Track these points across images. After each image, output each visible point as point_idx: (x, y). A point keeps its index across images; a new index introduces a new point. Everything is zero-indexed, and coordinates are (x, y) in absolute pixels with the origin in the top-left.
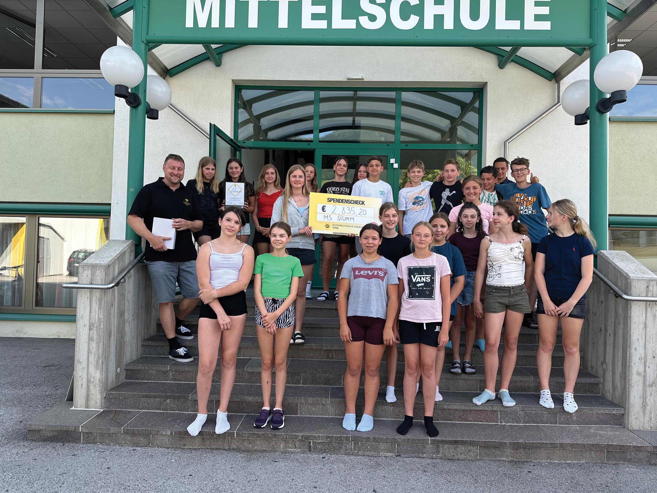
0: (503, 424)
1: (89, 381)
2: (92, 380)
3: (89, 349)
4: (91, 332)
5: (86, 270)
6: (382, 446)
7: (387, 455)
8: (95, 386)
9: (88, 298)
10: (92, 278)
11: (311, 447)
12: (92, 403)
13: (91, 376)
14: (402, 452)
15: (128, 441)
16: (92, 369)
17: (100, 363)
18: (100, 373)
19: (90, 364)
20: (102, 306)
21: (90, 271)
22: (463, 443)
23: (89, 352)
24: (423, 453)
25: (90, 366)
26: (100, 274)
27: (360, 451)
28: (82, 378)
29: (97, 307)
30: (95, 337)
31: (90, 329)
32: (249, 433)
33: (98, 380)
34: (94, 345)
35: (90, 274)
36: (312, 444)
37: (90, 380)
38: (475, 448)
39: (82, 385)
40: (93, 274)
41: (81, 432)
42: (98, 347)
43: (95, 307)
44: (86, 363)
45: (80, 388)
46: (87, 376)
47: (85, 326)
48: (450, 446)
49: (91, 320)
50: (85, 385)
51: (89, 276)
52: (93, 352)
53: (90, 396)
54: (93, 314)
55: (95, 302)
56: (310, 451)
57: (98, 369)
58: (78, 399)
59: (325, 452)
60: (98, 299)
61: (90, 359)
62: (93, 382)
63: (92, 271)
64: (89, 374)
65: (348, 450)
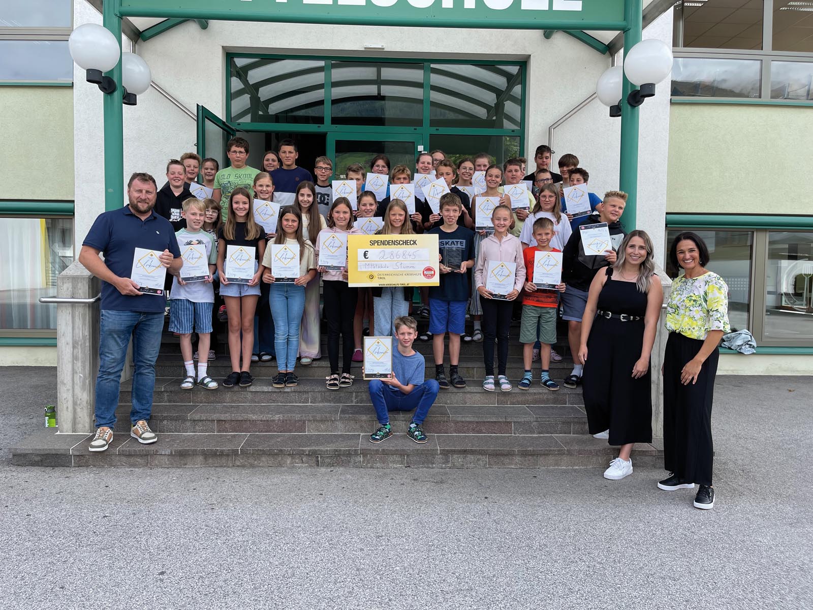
0: (516, 435)
1: (75, 404)
2: (78, 402)
3: (73, 369)
4: (75, 351)
5: (66, 283)
6: (391, 458)
7: (396, 467)
8: (82, 408)
9: (69, 313)
10: (73, 291)
11: (318, 462)
12: (80, 426)
13: (77, 398)
14: (411, 463)
15: (124, 463)
16: (78, 390)
19: (75, 385)
21: (70, 284)
22: (472, 452)
23: (74, 372)
24: (433, 463)
25: (76, 387)
26: (82, 288)
27: (369, 463)
28: (67, 401)
29: (81, 323)
30: (80, 355)
31: (74, 347)
32: (254, 450)
34: (79, 364)
35: (71, 287)
36: (319, 459)
37: (76, 402)
38: (484, 457)
39: (67, 408)
40: (74, 287)
41: (71, 455)
42: (84, 367)
43: (79, 322)
44: (71, 384)
45: (65, 412)
46: (72, 398)
47: (67, 344)
48: (459, 455)
49: (74, 338)
50: (70, 408)
51: (70, 289)
52: (78, 372)
53: (77, 420)
54: (77, 331)
55: (78, 318)
56: (318, 465)
57: (84, 390)
58: (63, 423)
59: (333, 466)
60: (82, 314)
62: (79, 405)
63: (73, 283)
64: (75, 397)
65: (357, 463)
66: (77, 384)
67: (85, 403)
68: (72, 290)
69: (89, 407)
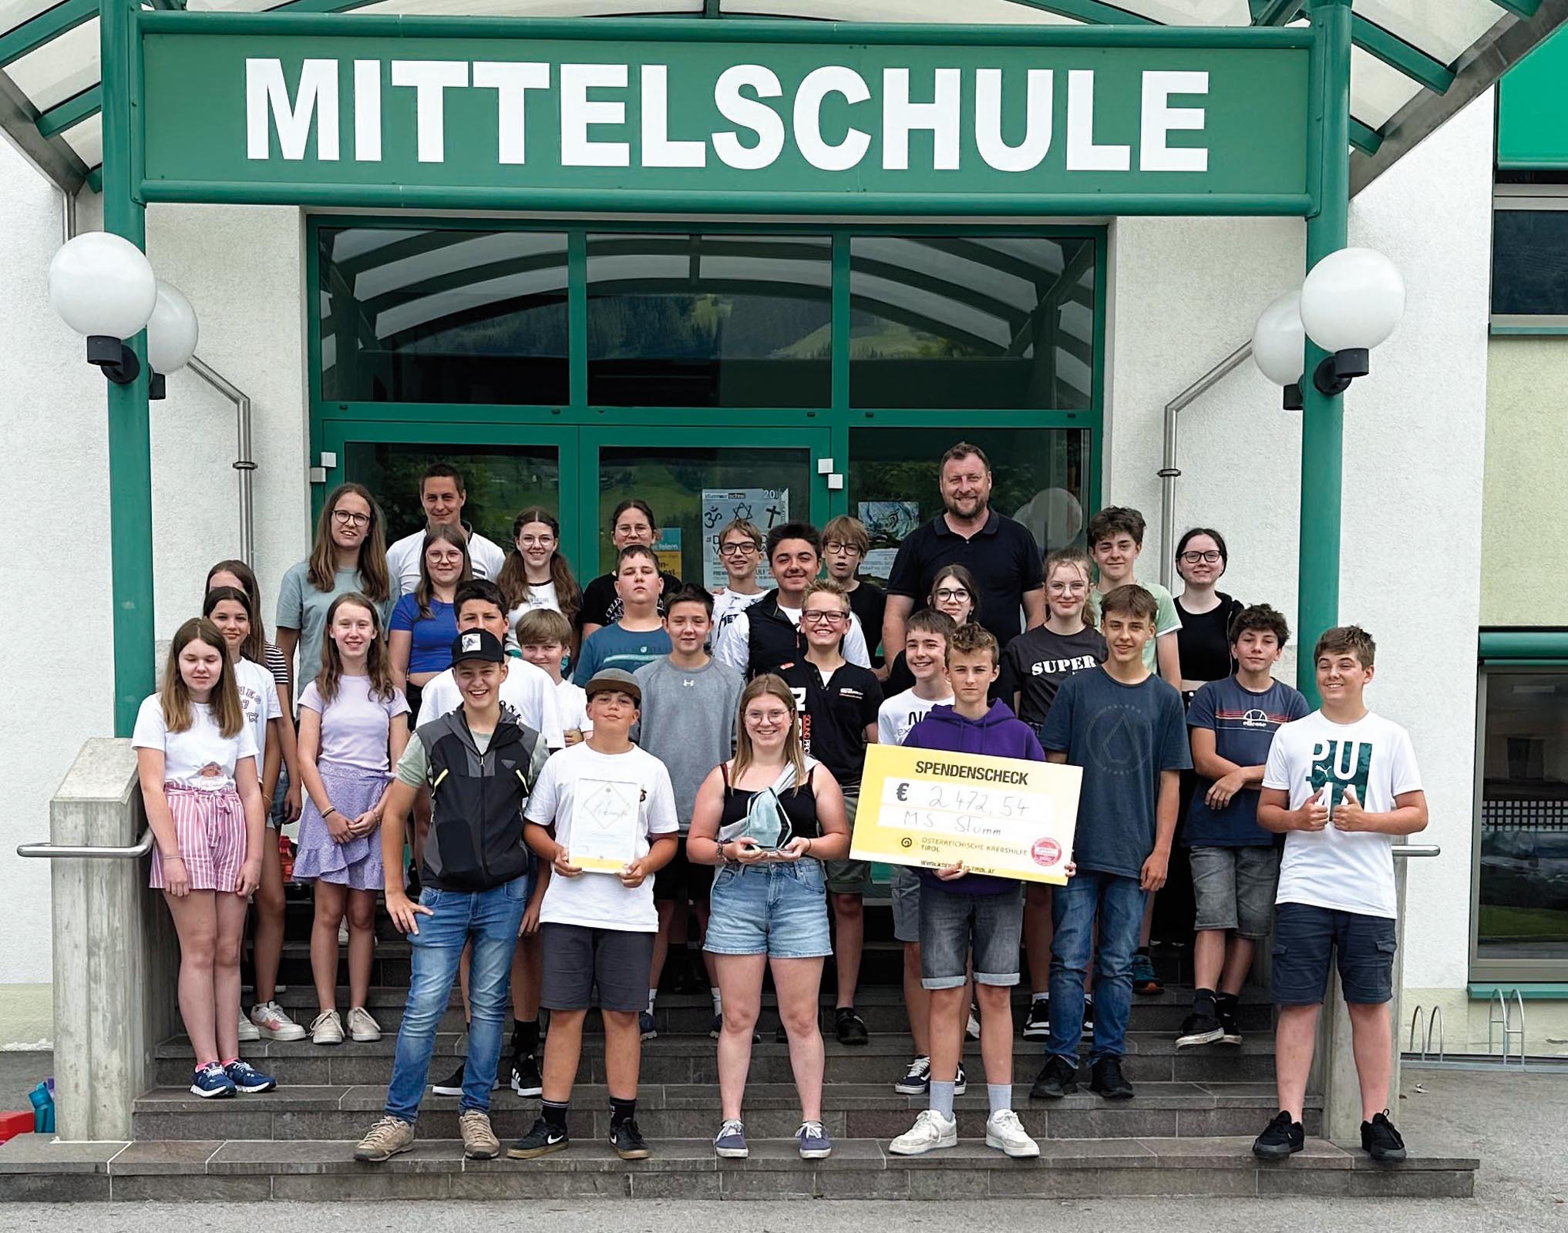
1: (93, 1077)
2: (101, 1074)
3: (89, 1001)
4: (92, 963)
5: (72, 813)
6: (783, 1181)
7: (794, 1197)
8: (110, 1087)
9: (80, 881)
10: (87, 831)
11: (629, 1188)
12: (104, 1127)
13: (98, 1064)
14: (825, 1190)
15: (220, 1192)
16: (99, 1048)
17: (120, 1033)
18: (121, 1056)
19: (93, 1036)
20: (118, 899)
21: (81, 816)
22: (957, 1165)
23: (90, 1008)
24: (872, 1190)
25: (95, 1040)
26: (107, 824)
27: (737, 1190)
28: (77, 1071)
29: (105, 901)
30: (103, 971)
31: (90, 954)
33: (115, 1073)
34: (101, 992)
35: (82, 823)
36: (631, 1181)
37: (97, 1074)
39: (77, 1086)
40: (89, 824)
41: (108, 1178)
43: (100, 899)
44: (85, 1035)
45: (72, 1095)
46: (87, 1066)
47: (76, 946)
49: (91, 933)
50: (84, 1086)
51: (81, 828)
52: (100, 1007)
53: (98, 1113)
54: (96, 918)
55: (99, 890)
56: (628, 1194)
57: (114, 1048)
58: (68, 1120)
59: (660, 1196)
60: (107, 883)
61: (93, 1025)
62: (104, 1079)
63: (85, 813)
64: (94, 1061)
65: (710, 1190)
66: (98, 1035)
67: (114, 1076)
68: (84, 829)
69: (124, 1083)
